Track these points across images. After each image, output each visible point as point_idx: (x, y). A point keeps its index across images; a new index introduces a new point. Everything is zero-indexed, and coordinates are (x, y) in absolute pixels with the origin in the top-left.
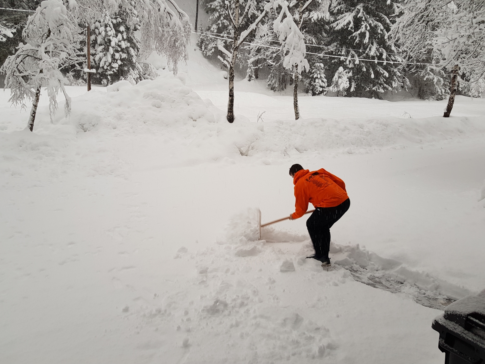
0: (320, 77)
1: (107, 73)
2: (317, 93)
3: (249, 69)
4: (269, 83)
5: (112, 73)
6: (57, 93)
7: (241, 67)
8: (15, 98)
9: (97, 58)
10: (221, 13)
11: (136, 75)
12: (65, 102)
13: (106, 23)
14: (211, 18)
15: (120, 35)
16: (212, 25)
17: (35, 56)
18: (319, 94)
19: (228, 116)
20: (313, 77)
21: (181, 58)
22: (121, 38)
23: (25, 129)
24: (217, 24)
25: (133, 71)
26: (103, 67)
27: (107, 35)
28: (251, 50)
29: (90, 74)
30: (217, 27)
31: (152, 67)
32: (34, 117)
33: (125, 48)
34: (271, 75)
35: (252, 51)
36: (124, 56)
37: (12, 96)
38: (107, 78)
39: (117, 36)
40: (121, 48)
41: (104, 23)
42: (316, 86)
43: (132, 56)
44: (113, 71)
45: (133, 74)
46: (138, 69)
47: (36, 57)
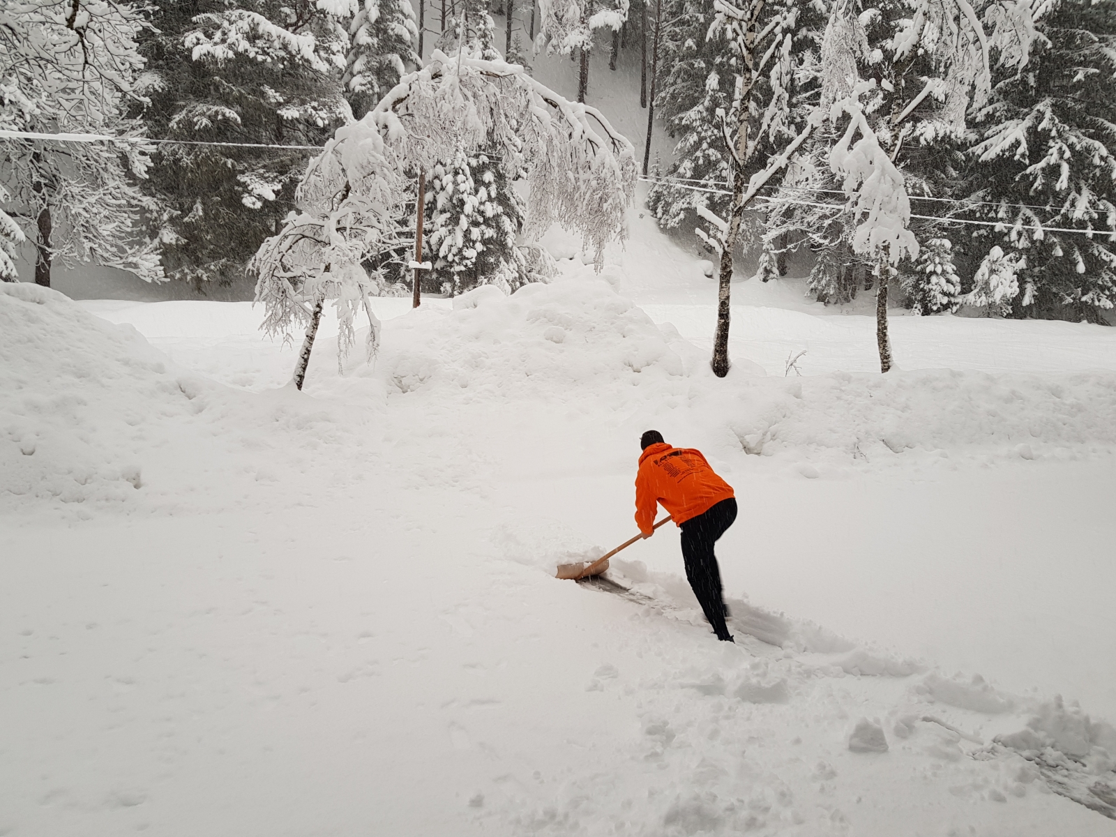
0: (943, 271)
1: (452, 270)
2: (935, 308)
3: (764, 254)
4: (812, 286)
5: (463, 268)
6: (355, 313)
7: (745, 251)
8: (272, 322)
9: (434, 239)
10: (703, 134)
11: (512, 273)
12: (369, 331)
13: (457, 166)
14: (679, 146)
15: (483, 190)
16: (682, 161)
17: (316, 237)
18: (938, 311)
19: (714, 361)
20: (923, 272)
21: (614, 235)
22: (485, 197)
23: (288, 384)
24: (693, 158)
25: (505, 264)
26: (445, 257)
27: (456, 191)
28: (771, 211)
29: (419, 271)
30: (693, 165)
31: (547, 255)
32: (306, 360)
33: (491, 216)
34: (818, 266)
35: (773, 214)
36: (490, 233)
37: (267, 316)
38: (451, 280)
39: (477, 191)
40: (484, 217)
41: (453, 166)
42: (932, 293)
43: (506, 234)
44: (466, 266)
45: (506, 270)
46: (517, 259)
47: (319, 239)
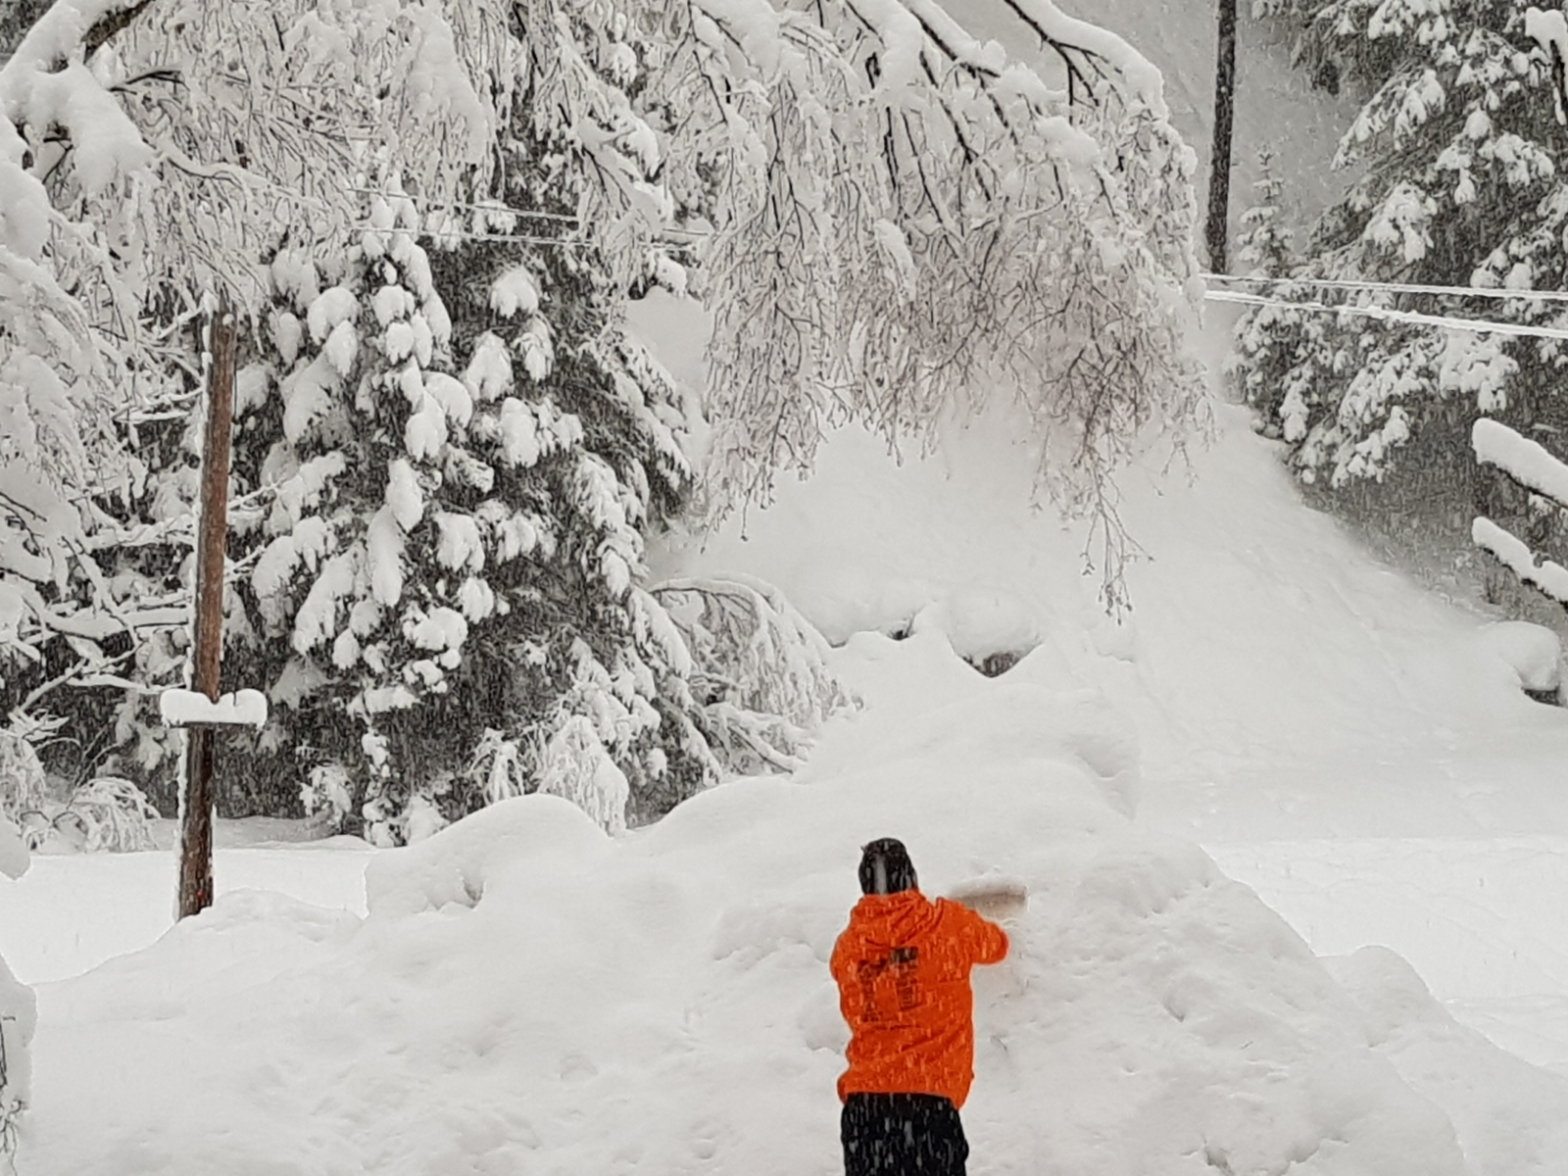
1: (354, 706)
5: (402, 698)
9: (271, 571)
11: (630, 710)
13: (375, 250)
15: (490, 352)
16: (1378, 190)
22: (499, 378)
24: (1430, 177)
25: (599, 669)
26: (321, 653)
29: (207, 739)
30: (1432, 206)
31: (789, 620)
33: (532, 461)
36: (526, 533)
39: (462, 354)
40: (497, 466)
41: (354, 252)
43: (601, 535)
46: (649, 647)
